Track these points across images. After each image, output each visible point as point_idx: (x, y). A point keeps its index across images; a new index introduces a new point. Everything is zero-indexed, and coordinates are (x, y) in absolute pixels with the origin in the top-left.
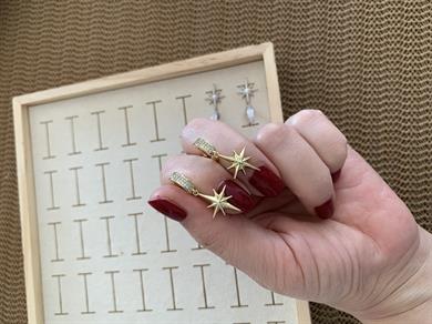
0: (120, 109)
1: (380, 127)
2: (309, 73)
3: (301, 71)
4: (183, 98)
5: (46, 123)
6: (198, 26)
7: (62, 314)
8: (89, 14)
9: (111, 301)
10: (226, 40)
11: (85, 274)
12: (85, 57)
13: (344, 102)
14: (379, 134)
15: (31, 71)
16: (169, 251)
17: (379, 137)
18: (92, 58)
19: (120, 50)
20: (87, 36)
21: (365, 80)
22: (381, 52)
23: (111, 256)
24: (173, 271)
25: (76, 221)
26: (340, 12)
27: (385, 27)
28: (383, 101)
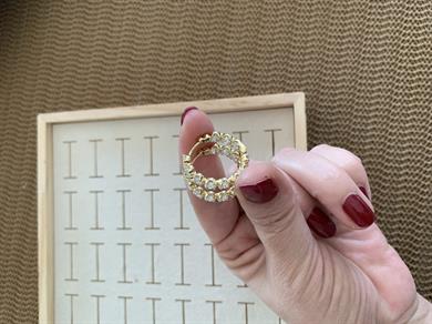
0: (145, 138)
1: (400, 183)
2: (336, 120)
3: (328, 117)
5: (70, 143)
6: (228, 59)
8: (119, 32)
10: (256, 76)
11: (98, 297)
12: (111, 76)
13: (367, 153)
14: (398, 189)
15: (55, 82)
16: (183, 284)
17: (398, 193)
18: (120, 78)
19: (148, 74)
20: (115, 54)
21: (390, 134)
22: (409, 108)
23: (125, 282)
24: (186, 304)
25: (93, 244)
26: (372, 62)
27: (416, 84)
28: (406, 158)
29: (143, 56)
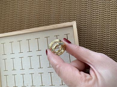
0: (27, 40)
4: (47, 37)
16: (42, 86)
25: (13, 75)
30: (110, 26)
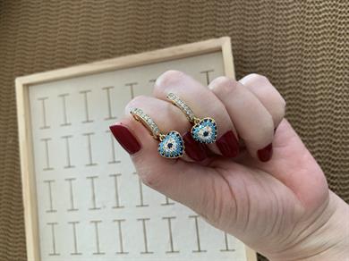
0: (104, 89)
1: (316, 107)
2: (259, 61)
3: (253, 60)
5: (43, 99)
6: (168, 21)
7: (55, 254)
8: (79, 9)
9: (95, 245)
10: (191, 33)
11: (74, 223)
12: (75, 45)
13: (287, 86)
14: (315, 113)
15: (30, 55)
16: (142, 206)
17: (316, 116)
18: (81, 46)
19: (103, 41)
20: (77, 27)
21: (305, 68)
22: (319, 46)
23: (95, 209)
24: (146, 222)
25: (66, 180)
26: (285, 12)
27: (323, 25)
28: (320, 86)
29: (100, 27)
30: (321, 53)
